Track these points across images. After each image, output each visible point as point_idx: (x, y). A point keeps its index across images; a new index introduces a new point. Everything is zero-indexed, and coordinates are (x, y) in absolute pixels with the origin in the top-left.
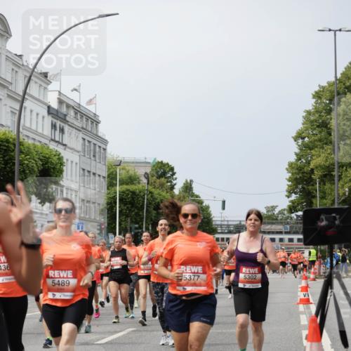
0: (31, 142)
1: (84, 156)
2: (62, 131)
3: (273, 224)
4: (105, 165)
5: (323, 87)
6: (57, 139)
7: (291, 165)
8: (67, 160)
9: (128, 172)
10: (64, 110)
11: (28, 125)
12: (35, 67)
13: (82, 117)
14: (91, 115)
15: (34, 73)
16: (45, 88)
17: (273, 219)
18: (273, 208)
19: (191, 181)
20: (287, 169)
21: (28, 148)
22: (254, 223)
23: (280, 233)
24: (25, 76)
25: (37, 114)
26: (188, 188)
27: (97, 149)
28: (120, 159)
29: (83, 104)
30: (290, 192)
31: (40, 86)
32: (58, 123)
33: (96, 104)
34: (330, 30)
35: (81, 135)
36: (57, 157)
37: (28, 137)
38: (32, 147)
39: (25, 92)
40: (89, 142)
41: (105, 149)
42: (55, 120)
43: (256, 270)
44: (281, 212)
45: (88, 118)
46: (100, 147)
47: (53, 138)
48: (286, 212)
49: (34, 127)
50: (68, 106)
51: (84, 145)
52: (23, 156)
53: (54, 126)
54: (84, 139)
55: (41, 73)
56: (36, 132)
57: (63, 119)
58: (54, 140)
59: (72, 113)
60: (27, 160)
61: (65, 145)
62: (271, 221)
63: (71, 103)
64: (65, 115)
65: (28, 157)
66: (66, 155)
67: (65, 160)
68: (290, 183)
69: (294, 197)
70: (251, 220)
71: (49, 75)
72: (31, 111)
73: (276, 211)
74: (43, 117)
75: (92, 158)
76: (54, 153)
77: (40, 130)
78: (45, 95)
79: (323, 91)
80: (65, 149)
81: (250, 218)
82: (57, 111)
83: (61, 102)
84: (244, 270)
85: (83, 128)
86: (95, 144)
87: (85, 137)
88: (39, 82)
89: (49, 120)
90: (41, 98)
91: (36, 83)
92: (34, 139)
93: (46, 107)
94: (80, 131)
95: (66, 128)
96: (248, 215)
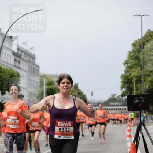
0: (5, 67)
1: (29, 73)
2: (19, 62)
3: (114, 102)
4: (38, 77)
5: (136, 41)
6: (17, 66)
7: (122, 76)
8: (22, 75)
9: (49, 80)
10: (20, 53)
11: (4, 60)
12: (6, 34)
13: (28, 56)
14: (32, 55)
15: (6, 37)
16: (11, 43)
17: (115, 100)
18: (114, 95)
19: (78, 84)
20: (121, 78)
21: (4, 70)
22: (66, 86)
23: (118, 106)
24: (2, 38)
25: (8, 55)
26: (76, 86)
27: (35, 70)
28: (45, 74)
29: (28, 50)
30: (122, 88)
31: (9, 42)
32: (17, 59)
33: (34, 50)
34: (139, 15)
35: (28, 64)
36: (17, 74)
37: (4, 65)
38: (6, 70)
39: (2, 45)
40: (31, 67)
41: (38, 70)
42: (16, 58)
43: (70, 124)
44: (118, 97)
45: (31, 56)
46: (36, 69)
47: (15, 65)
48: (120, 97)
49: (6, 61)
50: (22, 51)
51: (29, 68)
52: (2, 73)
53: (15, 60)
54: (29, 66)
55: (9, 37)
56: (7, 63)
57: (20, 57)
58: (15, 66)
59: (23, 54)
60: (3, 75)
61: (20, 69)
62: (113, 101)
63: (23, 50)
64: (20, 55)
65: (4, 74)
66: (21, 73)
67: (20, 75)
68: (122, 84)
69: (124, 90)
70: (64, 83)
71: (13, 37)
72: (5, 54)
73: (116, 97)
74: (11, 56)
75: (33, 74)
76: (15, 72)
77: (9, 62)
78: (11, 46)
79: (136, 43)
80: (20, 70)
81: (62, 82)
82: (17, 53)
83: (18, 49)
84: (59, 124)
85: (28, 61)
86: (34, 68)
87: (29, 65)
88: (9, 41)
89: (13, 58)
90: (10, 48)
91: (7, 41)
92: (6, 66)
93: (12, 52)
94: (27, 62)
95: (21, 61)
96: (61, 79)
